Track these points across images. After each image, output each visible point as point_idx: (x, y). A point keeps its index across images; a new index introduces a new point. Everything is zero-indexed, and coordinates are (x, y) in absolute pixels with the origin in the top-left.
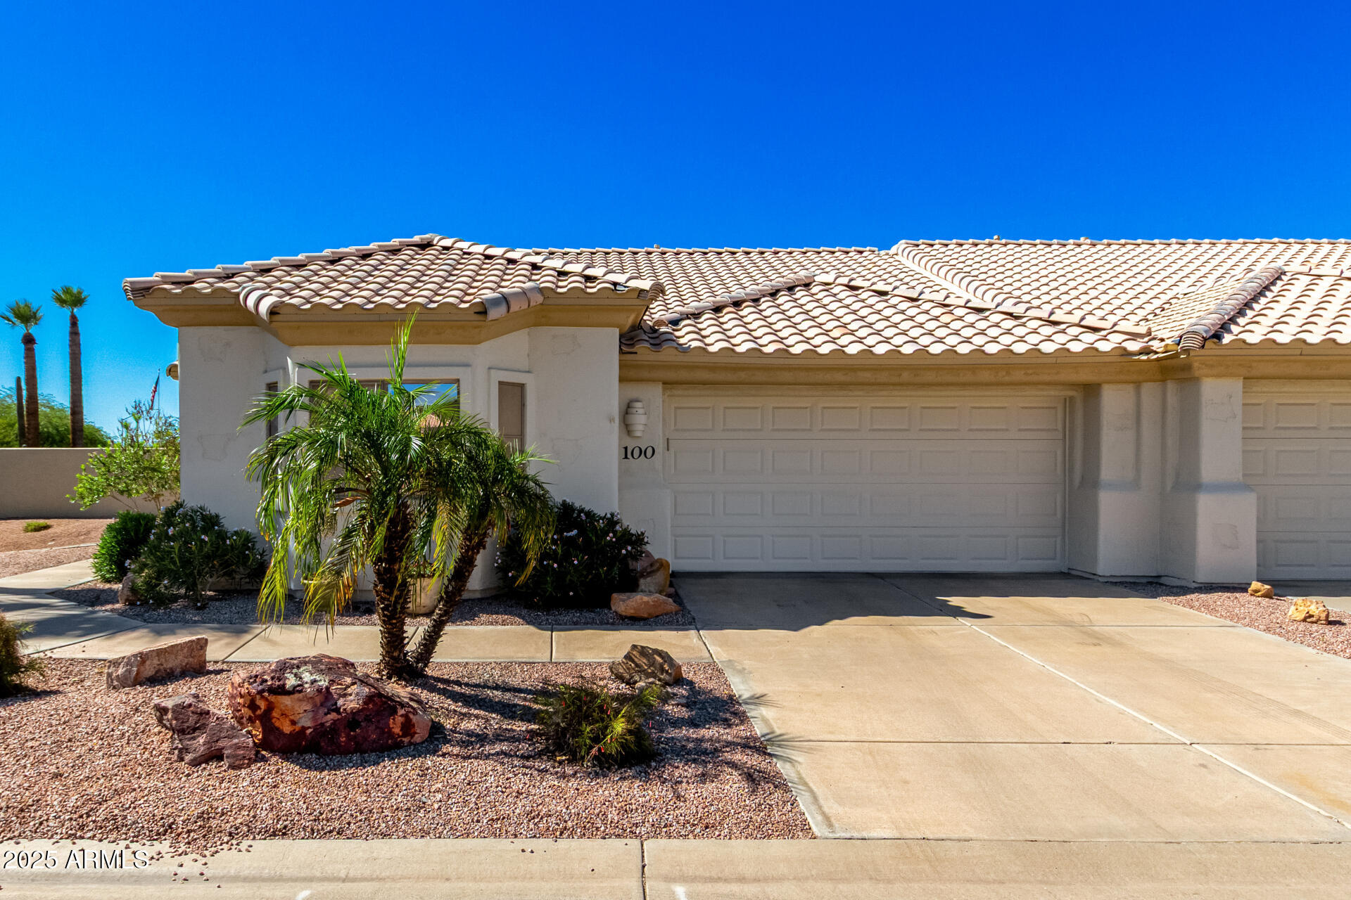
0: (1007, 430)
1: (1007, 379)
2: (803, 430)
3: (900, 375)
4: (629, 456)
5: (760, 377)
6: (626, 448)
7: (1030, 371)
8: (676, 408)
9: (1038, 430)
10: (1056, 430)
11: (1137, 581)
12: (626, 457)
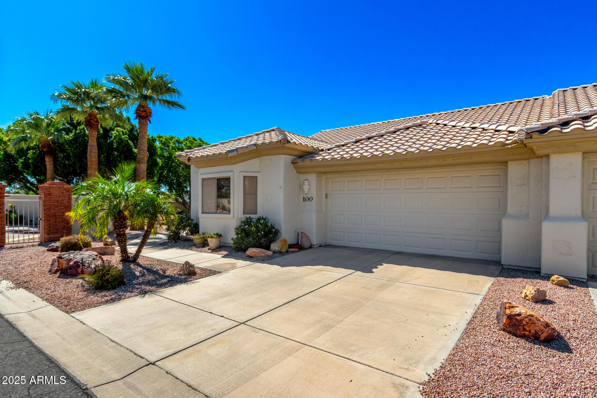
0: (471, 187)
1: (444, 162)
2: (376, 190)
3: (394, 164)
4: (305, 200)
5: (341, 169)
6: (304, 198)
7: (455, 158)
8: (331, 182)
9: (491, 187)
10: (500, 187)
11: (528, 270)
12: (304, 201)
